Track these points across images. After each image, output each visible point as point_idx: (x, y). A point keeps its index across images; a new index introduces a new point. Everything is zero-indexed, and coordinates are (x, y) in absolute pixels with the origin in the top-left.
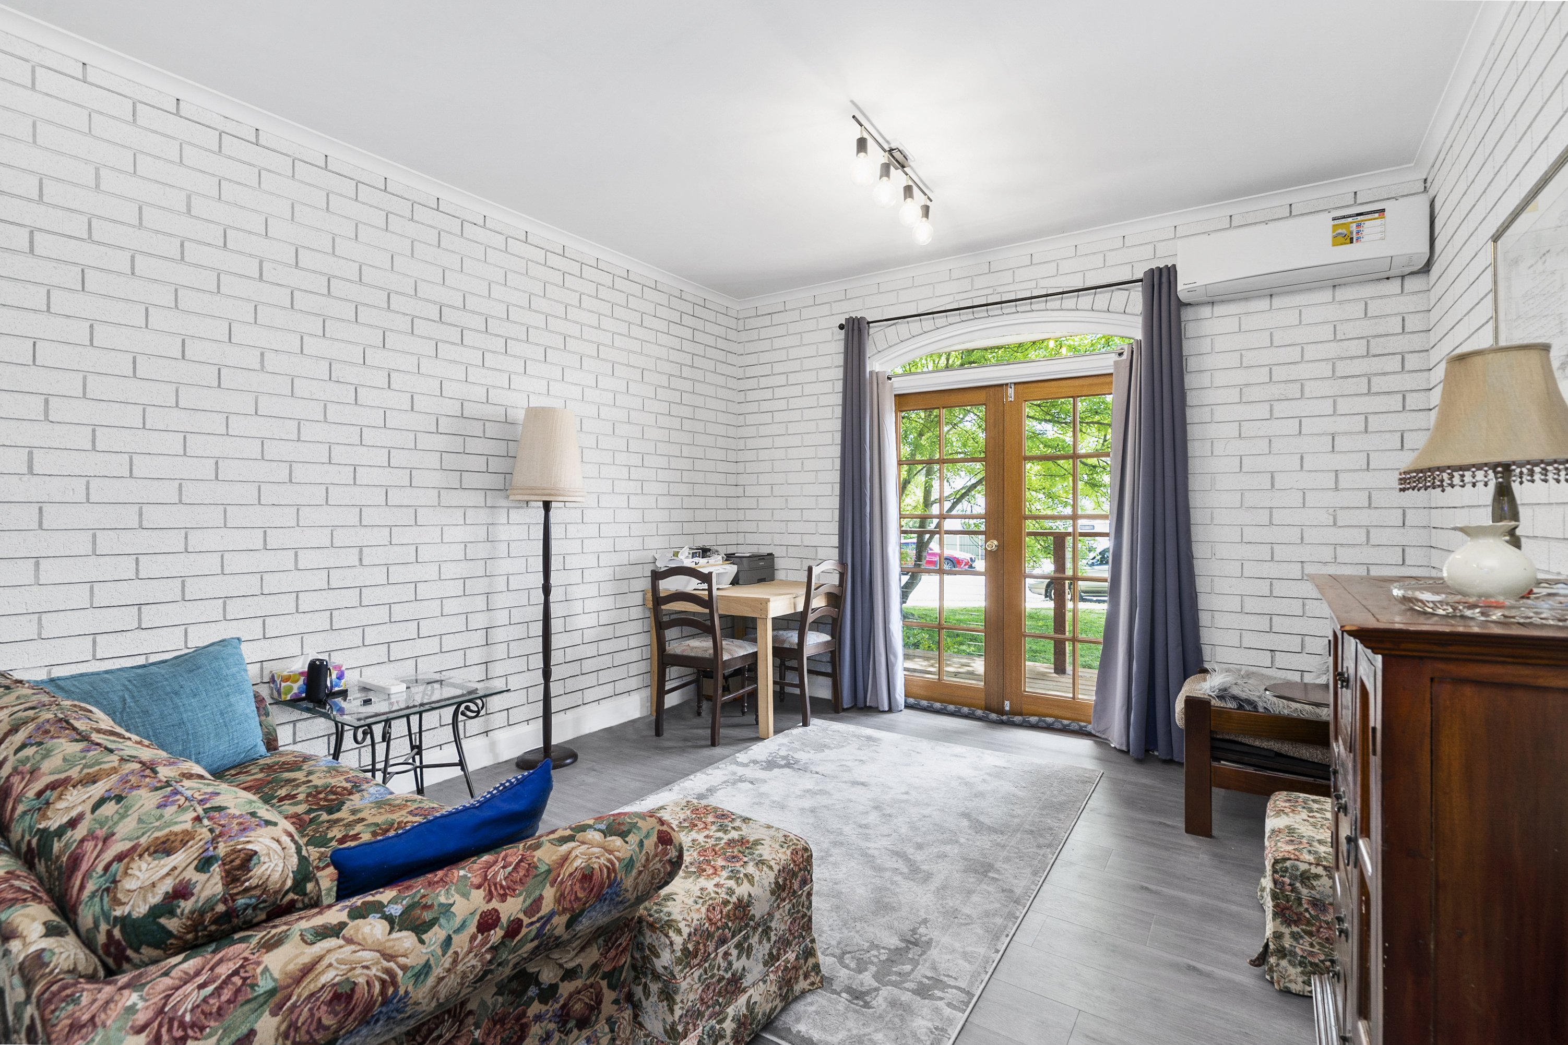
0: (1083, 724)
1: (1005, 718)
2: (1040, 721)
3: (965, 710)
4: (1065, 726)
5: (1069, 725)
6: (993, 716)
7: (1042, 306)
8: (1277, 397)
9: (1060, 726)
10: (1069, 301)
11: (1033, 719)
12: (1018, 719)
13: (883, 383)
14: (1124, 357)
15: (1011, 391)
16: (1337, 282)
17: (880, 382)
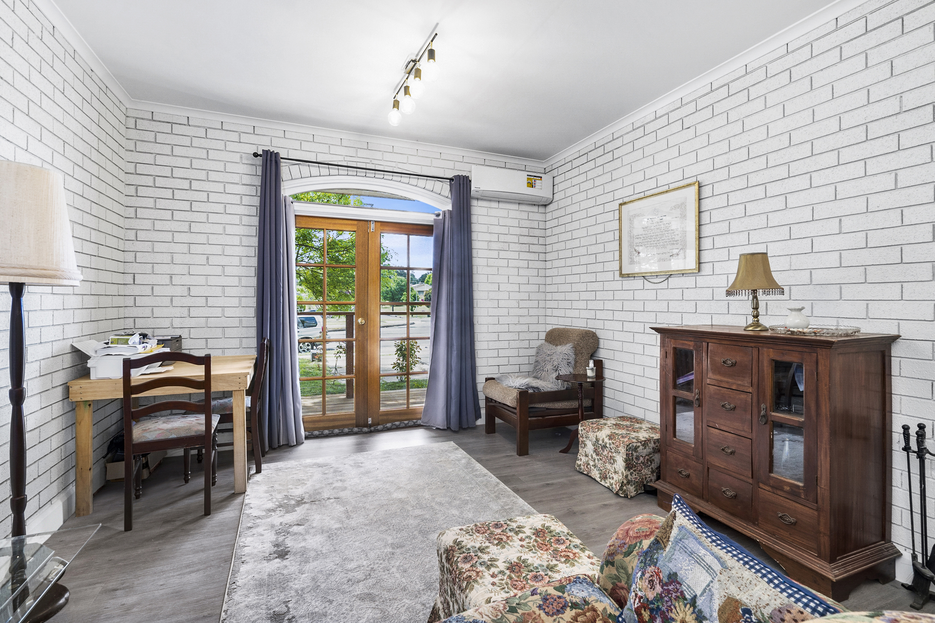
0: (415, 421)
1: (372, 428)
2: (393, 425)
3: (346, 430)
4: (406, 424)
5: (408, 424)
6: (365, 429)
7: (399, 179)
8: (501, 249)
9: (404, 425)
10: (414, 180)
11: (389, 425)
12: (380, 427)
13: (289, 205)
14: (441, 217)
15: (372, 226)
16: (521, 202)
17: (287, 204)
